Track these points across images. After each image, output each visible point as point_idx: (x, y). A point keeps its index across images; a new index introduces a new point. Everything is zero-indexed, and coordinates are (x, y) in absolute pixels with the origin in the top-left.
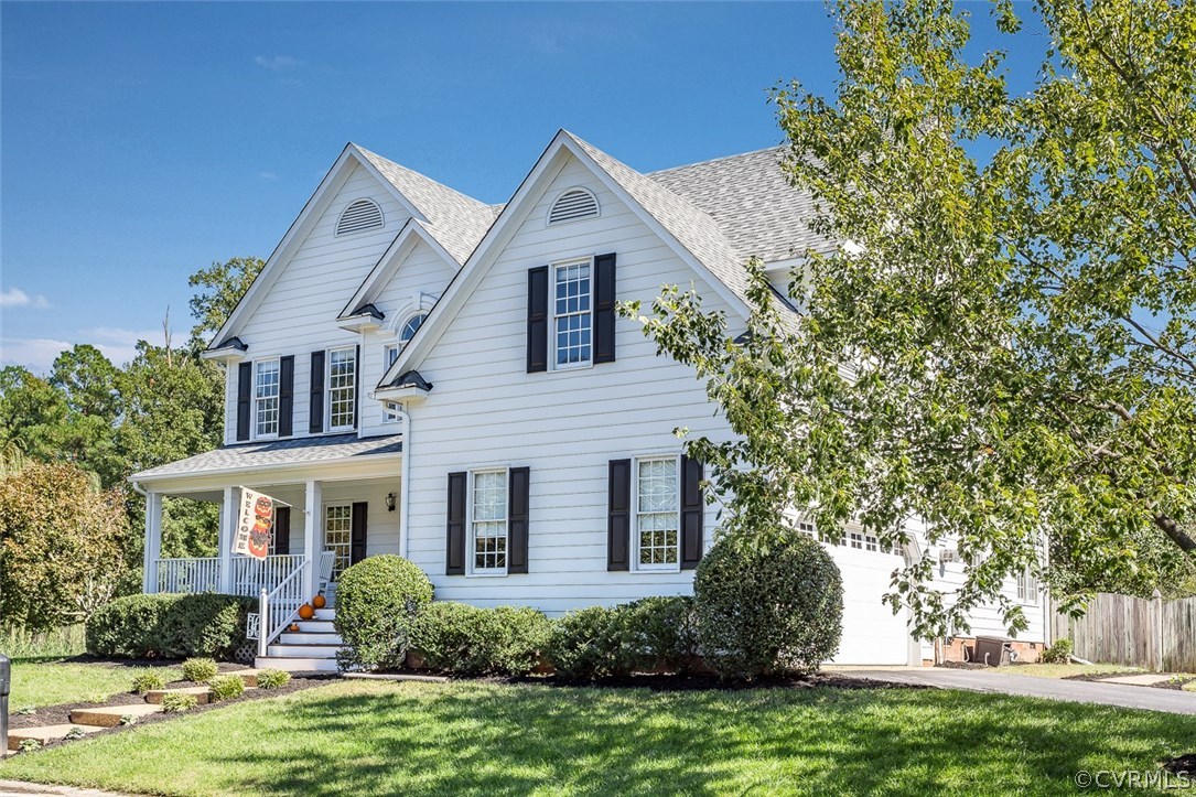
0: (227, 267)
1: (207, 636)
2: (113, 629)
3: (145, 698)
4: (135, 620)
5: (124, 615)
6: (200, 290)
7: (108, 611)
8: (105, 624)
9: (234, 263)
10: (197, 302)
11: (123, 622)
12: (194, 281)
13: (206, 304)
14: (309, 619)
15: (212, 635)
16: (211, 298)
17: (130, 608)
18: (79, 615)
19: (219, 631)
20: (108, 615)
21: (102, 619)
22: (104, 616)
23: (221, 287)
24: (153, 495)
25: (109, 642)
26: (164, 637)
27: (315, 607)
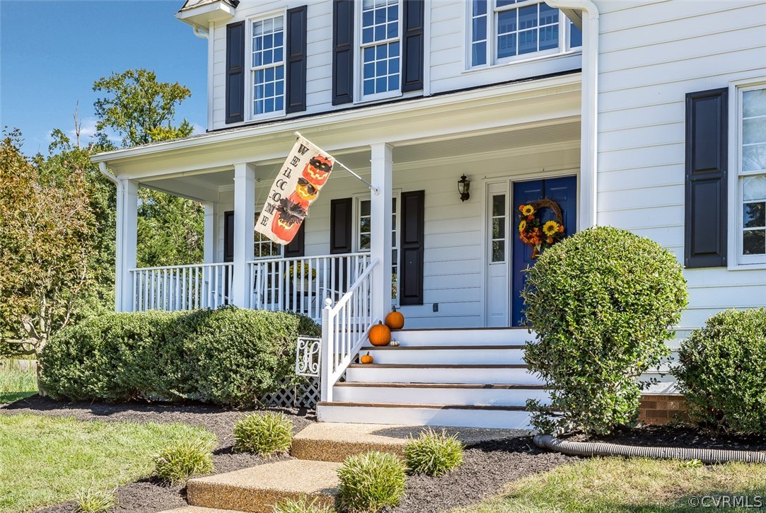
0: (124, 76)
1: (236, 372)
2: (81, 362)
3: (183, 492)
4: (116, 350)
5: (97, 341)
6: (103, 94)
7: (74, 337)
8: (69, 354)
9: (129, 74)
10: (99, 104)
11: (96, 352)
12: (97, 87)
13: (106, 107)
14: (385, 345)
15: (242, 370)
16: (110, 101)
17: (105, 332)
18: (28, 343)
19: (255, 364)
20: (73, 341)
21: (64, 347)
22: (67, 343)
23: (119, 93)
24: (126, 183)
25: (75, 382)
26: (161, 373)
27: (392, 328)
